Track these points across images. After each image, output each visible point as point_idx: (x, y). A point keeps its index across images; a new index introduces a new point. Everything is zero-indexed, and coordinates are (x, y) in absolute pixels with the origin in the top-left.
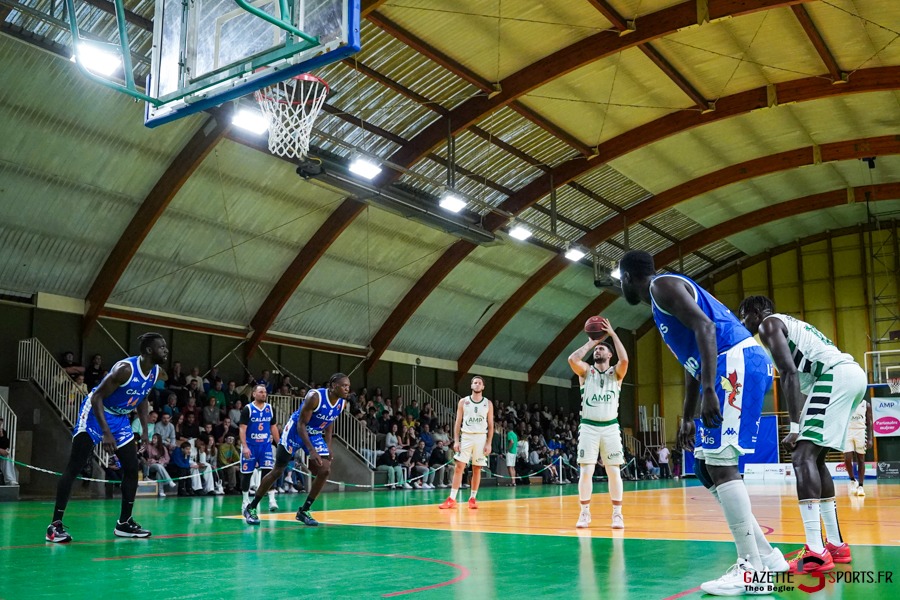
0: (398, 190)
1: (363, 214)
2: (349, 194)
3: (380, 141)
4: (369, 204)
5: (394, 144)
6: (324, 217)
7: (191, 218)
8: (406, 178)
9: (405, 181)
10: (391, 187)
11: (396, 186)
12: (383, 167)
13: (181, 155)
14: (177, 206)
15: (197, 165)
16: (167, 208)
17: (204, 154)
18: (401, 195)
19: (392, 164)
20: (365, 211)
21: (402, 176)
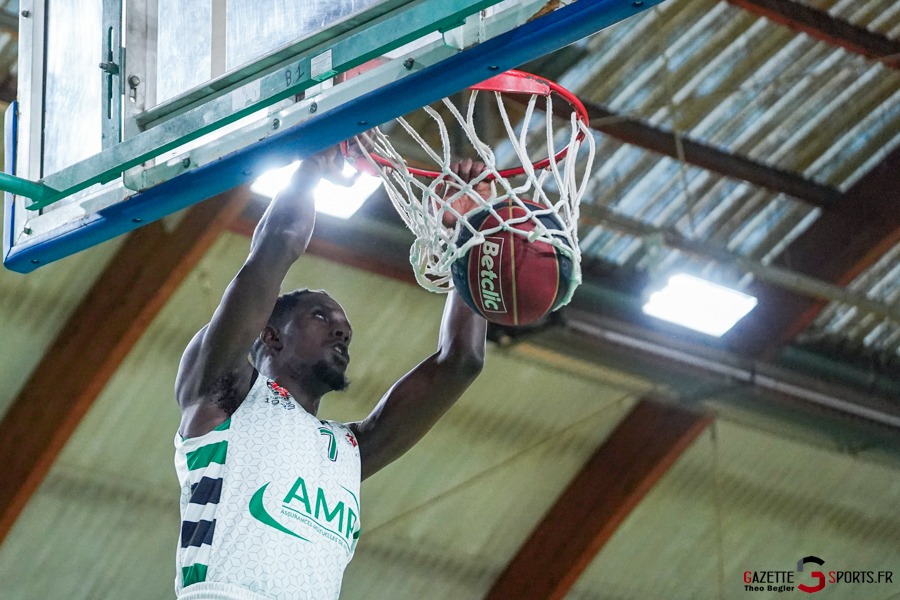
0: (813, 360)
1: (699, 451)
2: (644, 386)
3: (743, 200)
4: (715, 415)
5: (792, 205)
6: (563, 470)
7: (129, 495)
8: (841, 319)
9: (836, 326)
10: (789, 352)
11: (809, 347)
12: (758, 287)
13: (91, 298)
14: (85, 460)
15: (145, 325)
16: (56, 469)
17: (164, 290)
18: (825, 376)
19: (789, 279)
20: (704, 439)
21: (826, 313)
